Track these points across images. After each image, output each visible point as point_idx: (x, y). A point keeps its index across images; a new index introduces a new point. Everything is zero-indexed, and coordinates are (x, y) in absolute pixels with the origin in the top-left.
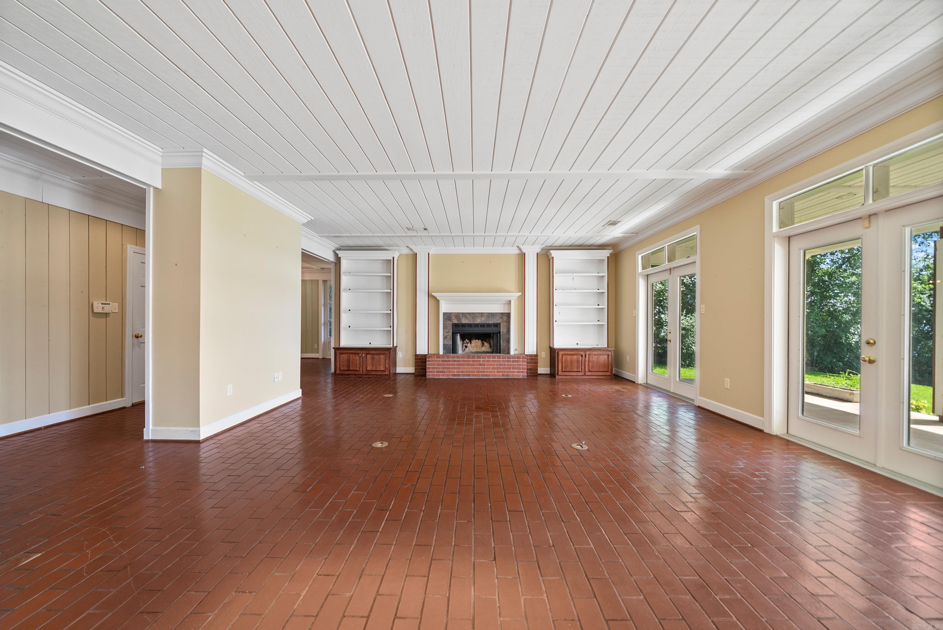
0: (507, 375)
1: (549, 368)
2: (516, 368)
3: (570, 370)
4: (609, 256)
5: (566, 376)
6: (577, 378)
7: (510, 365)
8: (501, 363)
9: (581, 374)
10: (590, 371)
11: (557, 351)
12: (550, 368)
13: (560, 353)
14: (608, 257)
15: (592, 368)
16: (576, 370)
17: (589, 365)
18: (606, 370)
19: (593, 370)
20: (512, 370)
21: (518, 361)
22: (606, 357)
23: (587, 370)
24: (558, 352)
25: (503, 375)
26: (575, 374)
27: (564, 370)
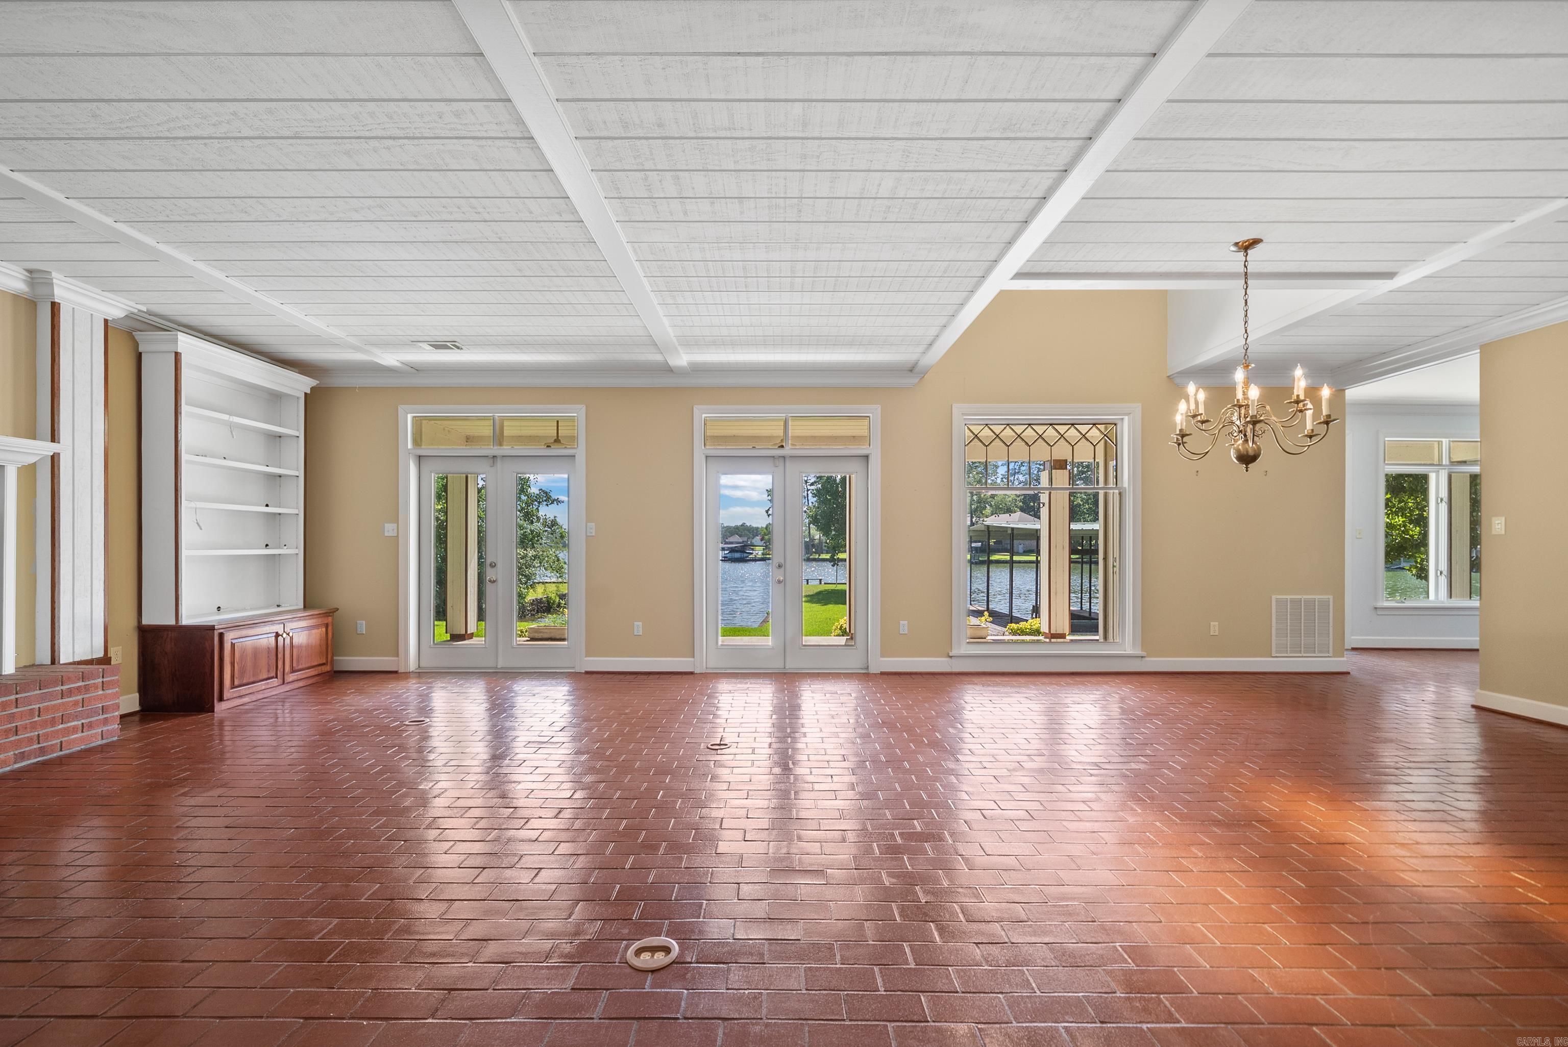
0: (42, 751)
1: (137, 695)
2: (76, 717)
3: (252, 680)
4: (308, 391)
5: (241, 697)
6: (266, 696)
7: (55, 708)
8: (15, 710)
9: (275, 682)
10: (293, 671)
11: (216, 633)
12: (140, 691)
13: (229, 637)
14: (306, 394)
15: (298, 661)
16: (265, 676)
17: (292, 656)
18: (324, 661)
19: (300, 667)
20: (61, 726)
21: (87, 689)
22: (324, 629)
23: (287, 669)
24: (221, 635)
25: (22, 756)
26: (263, 687)
27: (236, 683)
